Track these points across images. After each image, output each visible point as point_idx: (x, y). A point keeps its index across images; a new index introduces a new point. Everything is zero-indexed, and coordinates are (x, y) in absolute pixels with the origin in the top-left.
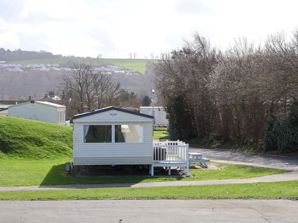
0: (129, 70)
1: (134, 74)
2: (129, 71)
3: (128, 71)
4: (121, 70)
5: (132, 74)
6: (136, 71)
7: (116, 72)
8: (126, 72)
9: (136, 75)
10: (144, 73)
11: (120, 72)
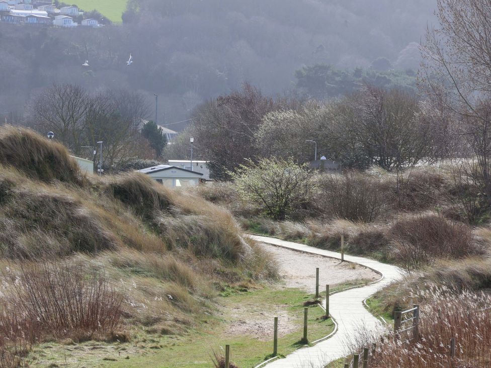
0: (63, 5)
1: (85, 22)
2: (65, 10)
3: (59, 8)
4: (35, 7)
5: (76, 24)
6: (89, 9)
7: (15, 12)
8: (52, 16)
9: (90, 28)
10: (121, 20)
11: (31, 16)
